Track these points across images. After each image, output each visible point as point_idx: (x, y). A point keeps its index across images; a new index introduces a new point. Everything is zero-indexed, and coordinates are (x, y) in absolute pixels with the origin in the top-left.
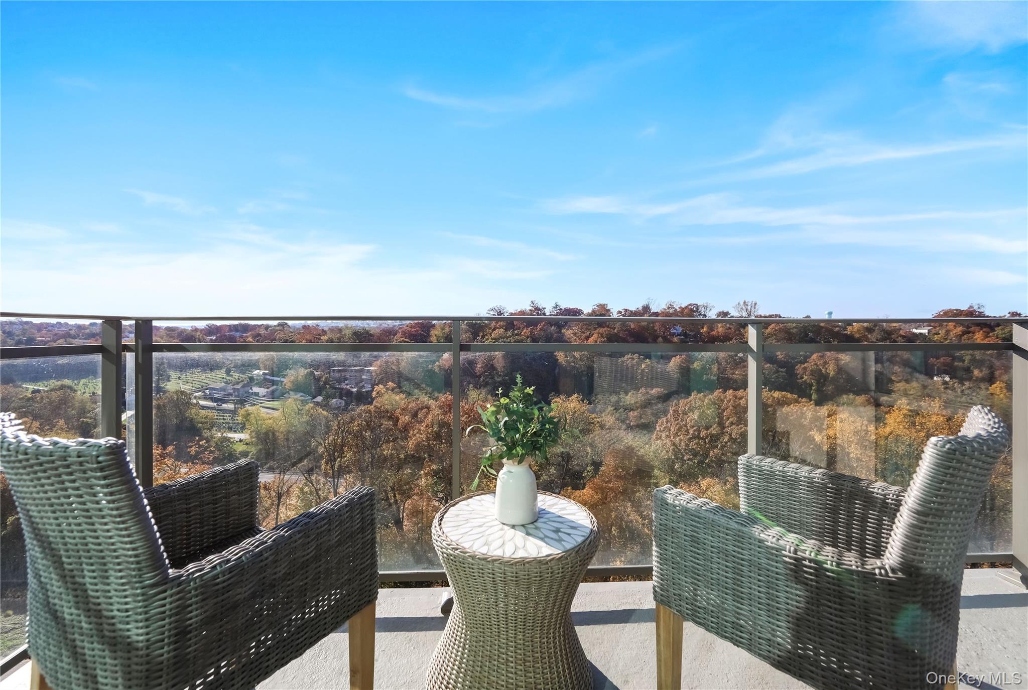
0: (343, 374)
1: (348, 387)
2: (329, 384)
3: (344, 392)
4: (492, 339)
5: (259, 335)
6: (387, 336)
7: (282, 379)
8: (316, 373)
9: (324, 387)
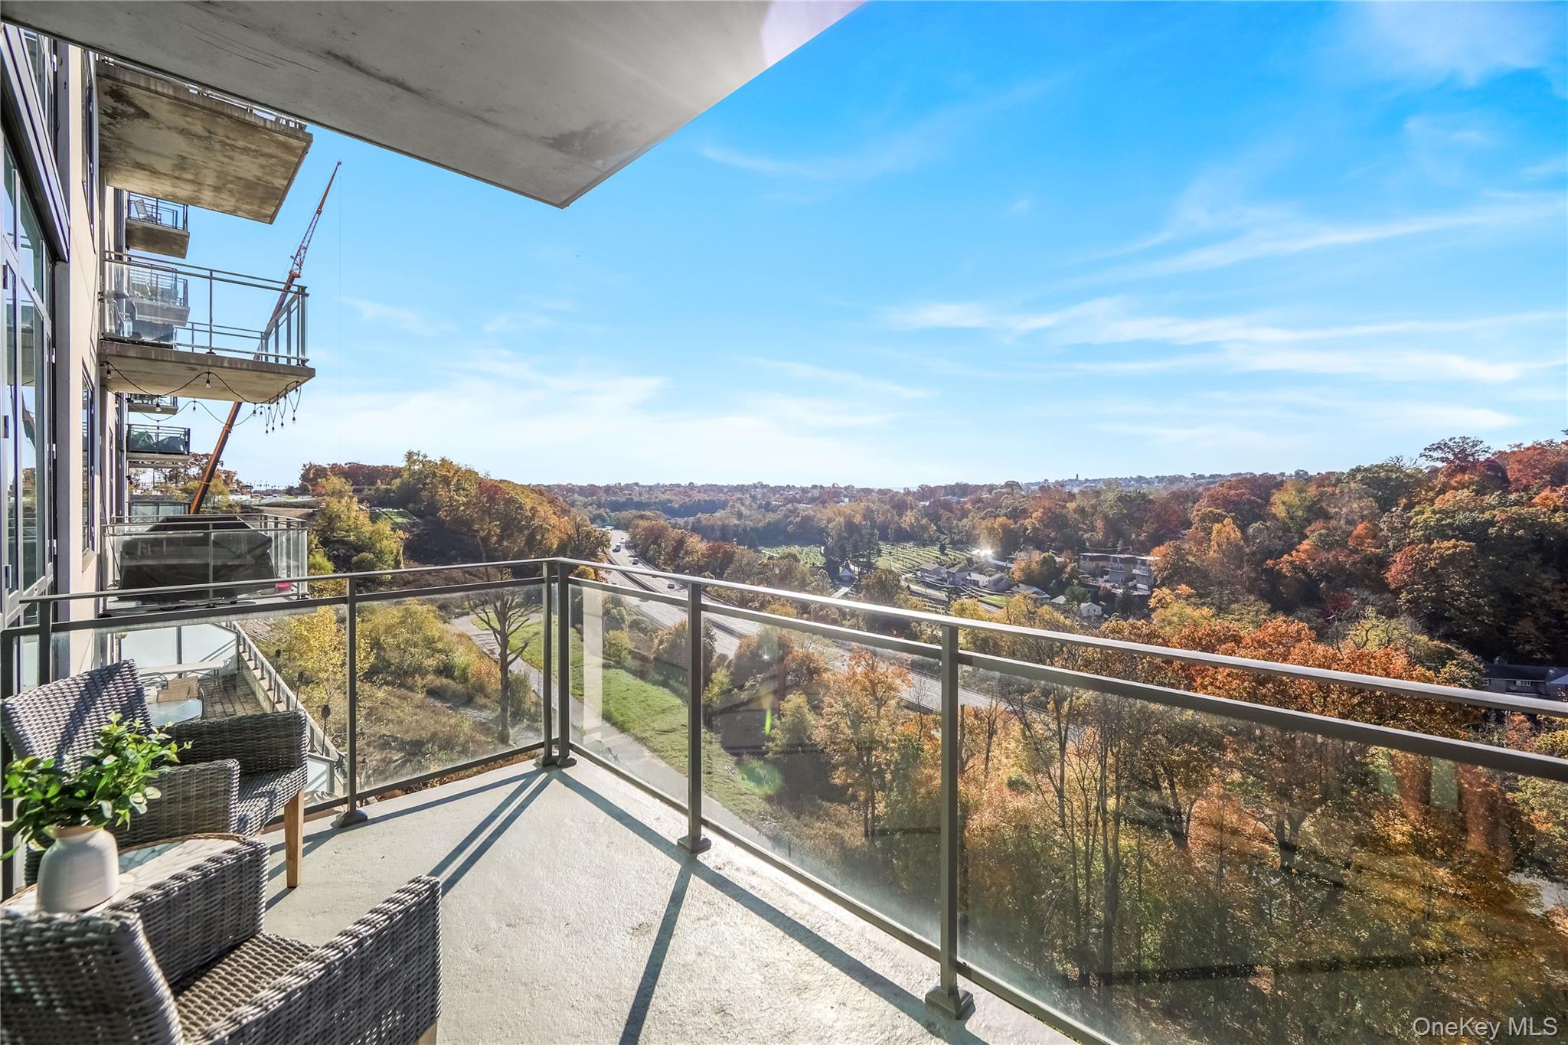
0: (1101, 564)
1: (1108, 585)
2: (1077, 578)
3: (1101, 593)
4: (1434, 512)
5: (980, 500)
6: (1182, 503)
7: (1009, 565)
8: (1058, 559)
9: (1069, 582)
